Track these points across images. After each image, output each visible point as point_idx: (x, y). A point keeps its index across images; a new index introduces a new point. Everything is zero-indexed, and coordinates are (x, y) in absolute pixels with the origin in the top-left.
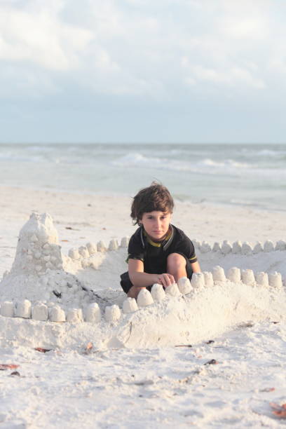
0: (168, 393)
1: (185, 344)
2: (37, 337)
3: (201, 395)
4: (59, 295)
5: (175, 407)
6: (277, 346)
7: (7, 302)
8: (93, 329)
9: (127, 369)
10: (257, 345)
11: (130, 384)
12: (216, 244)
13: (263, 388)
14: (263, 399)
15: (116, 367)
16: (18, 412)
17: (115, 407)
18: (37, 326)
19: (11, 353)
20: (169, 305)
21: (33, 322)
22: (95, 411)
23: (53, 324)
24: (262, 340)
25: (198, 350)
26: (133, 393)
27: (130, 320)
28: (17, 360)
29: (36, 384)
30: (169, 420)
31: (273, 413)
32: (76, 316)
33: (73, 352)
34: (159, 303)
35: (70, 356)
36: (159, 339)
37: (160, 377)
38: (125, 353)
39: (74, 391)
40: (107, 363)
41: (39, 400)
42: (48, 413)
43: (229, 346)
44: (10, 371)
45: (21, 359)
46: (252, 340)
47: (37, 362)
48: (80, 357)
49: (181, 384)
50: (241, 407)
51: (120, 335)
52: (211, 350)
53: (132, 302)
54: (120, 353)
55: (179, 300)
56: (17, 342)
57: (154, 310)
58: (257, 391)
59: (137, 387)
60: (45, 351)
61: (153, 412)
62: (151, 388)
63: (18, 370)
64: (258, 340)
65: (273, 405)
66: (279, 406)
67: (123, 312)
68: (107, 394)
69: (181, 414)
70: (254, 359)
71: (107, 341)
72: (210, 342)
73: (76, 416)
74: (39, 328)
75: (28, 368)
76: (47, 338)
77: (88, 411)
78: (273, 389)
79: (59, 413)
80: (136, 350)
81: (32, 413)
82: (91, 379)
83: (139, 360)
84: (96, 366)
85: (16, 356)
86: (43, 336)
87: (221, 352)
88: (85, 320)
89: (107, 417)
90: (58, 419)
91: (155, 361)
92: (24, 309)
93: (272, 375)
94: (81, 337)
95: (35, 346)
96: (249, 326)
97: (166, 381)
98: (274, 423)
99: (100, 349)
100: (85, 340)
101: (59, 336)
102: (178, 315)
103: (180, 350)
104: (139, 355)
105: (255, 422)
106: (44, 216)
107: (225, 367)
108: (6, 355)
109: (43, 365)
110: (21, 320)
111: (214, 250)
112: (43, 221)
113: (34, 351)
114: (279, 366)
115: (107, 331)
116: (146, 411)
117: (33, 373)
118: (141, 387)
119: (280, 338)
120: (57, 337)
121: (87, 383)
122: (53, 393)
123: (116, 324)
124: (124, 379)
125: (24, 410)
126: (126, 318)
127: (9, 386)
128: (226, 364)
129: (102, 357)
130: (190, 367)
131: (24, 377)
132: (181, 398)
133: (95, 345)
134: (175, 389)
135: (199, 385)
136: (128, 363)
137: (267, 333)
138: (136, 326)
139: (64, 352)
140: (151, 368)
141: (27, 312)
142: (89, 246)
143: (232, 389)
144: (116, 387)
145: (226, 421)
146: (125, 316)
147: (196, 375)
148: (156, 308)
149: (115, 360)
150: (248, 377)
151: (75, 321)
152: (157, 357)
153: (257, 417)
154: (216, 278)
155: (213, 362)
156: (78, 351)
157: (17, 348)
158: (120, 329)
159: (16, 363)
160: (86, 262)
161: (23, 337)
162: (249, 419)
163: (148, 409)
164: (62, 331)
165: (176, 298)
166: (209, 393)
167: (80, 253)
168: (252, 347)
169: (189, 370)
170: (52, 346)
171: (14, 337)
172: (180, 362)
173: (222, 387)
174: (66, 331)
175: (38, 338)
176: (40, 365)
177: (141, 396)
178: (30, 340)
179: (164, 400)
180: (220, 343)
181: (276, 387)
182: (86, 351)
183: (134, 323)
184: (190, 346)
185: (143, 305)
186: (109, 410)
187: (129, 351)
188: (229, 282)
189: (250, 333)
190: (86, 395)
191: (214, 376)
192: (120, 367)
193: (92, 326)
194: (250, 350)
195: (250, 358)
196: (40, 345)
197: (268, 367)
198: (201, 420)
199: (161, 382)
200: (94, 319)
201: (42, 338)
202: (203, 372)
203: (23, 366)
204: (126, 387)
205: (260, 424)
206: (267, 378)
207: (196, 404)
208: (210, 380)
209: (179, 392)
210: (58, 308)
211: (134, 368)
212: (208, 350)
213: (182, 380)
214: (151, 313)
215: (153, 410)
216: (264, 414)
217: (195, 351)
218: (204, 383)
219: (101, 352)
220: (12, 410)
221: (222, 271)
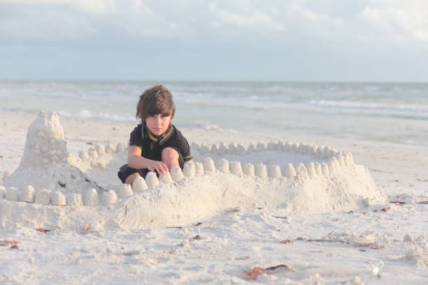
0: (152, 261)
1: (176, 226)
2: (38, 219)
3: (182, 262)
4: (63, 186)
5: (156, 271)
6: (260, 227)
7: (13, 188)
8: (91, 212)
9: (118, 244)
10: (241, 226)
11: (118, 254)
12: (214, 146)
13: (238, 257)
14: (237, 264)
15: (109, 243)
16: (11, 276)
17: (101, 272)
18: (39, 209)
19: (14, 232)
20: (161, 190)
21: (36, 206)
22: (83, 275)
23: (55, 207)
24: (246, 222)
25: (187, 231)
26: (120, 261)
27: (125, 204)
28: (19, 238)
29: (32, 255)
30: (148, 280)
31: (244, 275)
32: (76, 200)
33: (71, 232)
34: (152, 189)
35: (69, 235)
36: (152, 221)
37: (147, 249)
38: (120, 233)
39: (66, 260)
40: (101, 240)
41: (32, 267)
42: (39, 277)
43: (215, 227)
44: (10, 246)
45: (23, 237)
46: (237, 222)
47: (37, 240)
48: (78, 236)
49: (166, 254)
50: (216, 270)
51: (116, 217)
52: (199, 230)
53: (128, 188)
54: (115, 233)
55: (171, 187)
56: (21, 223)
57: (148, 195)
58: (233, 259)
59: (124, 257)
60: (46, 231)
61: (135, 275)
62: (137, 257)
63: (18, 245)
64: (243, 222)
65: (245, 268)
66: (250, 270)
67: (119, 197)
68: (96, 262)
69: (160, 276)
70: (236, 236)
71: (104, 222)
72: (199, 224)
73: (64, 278)
74: (41, 210)
75: (27, 244)
76: (48, 220)
77: (76, 275)
78: (248, 258)
79: (50, 277)
80: (130, 230)
81: (24, 277)
82: (83, 251)
83: (131, 238)
84: (90, 242)
85: (18, 235)
86: (45, 218)
87: (207, 232)
88: (84, 205)
89: (93, 279)
90: (48, 282)
91: (146, 239)
92: (27, 194)
93: (250, 247)
94: (80, 219)
95: (37, 227)
96: (236, 210)
97: (151, 252)
98: (243, 282)
99: (97, 229)
100: (83, 222)
101: (60, 218)
102: (170, 200)
103: (170, 231)
104: (132, 234)
105: (226, 281)
106: (51, 114)
107: (209, 242)
108: (9, 234)
109: (42, 242)
110: (25, 204)
111: (212, 152)
112: (49, 118)
113: (35, 232)
114: (257, 240)
115: (103, 213)
116: (129, 274)
117: (31, 247)
118: (128, 257)
119: (263, 220)
120: (57, 219)
121: (79, 254)
122: (46, 261)
123: (112, 207)
124: (114, 250)
125: (17, 275)
126: (122, 202)
127: (7, 257)
128: (209, 239)
129: (99, 236)
130: (176, 242)
131: (22, 250)
132: (164, 265)
133: (92, 226)
134: (159, 258)
135: (182, 255)
136: (121, 241)
137: (251, 217)
138: (131, 209)
139: (63, 232)
140: (141, 243)
141: (30, 196)
142: (98, 148)
143: (211, 258)
144: (105, 256)
145: (200, 281)
146: (120, 200)
147: (180, 248)
148: (150, 193)
149: (110, 238)
150: (227, 249)
151: (75, 204)
152: (148, 235)
153: (228, 277)
154: (207, 168)
155: (197, 237)
156: (76, 231)
157: (20, 228)
158: (116, 213)
159: (16, 240)
160: (95, 162)
161: (26, 219)
162: (221, 279)
163: (131, 272)
164: (62, 214)
165: (168, 185)
166: (189, 261)
167: (89, 154)
168: (236, 228)
169: (175, 244)
170: (53, 227)
171: (18, 220)
172: (168, 239)
173: (203, 256)
174: (66, 214)
175: (40, 220)
176: (39, 242)
177: (126, 263)
178: (33, 221)
179: (147, 266)
180: (208, 225)
181: (251, 256)
182: (84, 231)
183: (128, 206)
184: (180, 228)
185: (138, 190)
186: (95, 274)
187: (123, 231)
188: (218, 171)
189: (236, 217)
190: (76, 262)
191: (197, 248)
192: (113, 243)
193: (91, 209)
194: (234, 230)
195: (233, 235)
196: (42, 226)
197: (247, 242)
198: (177, 280)
199: (148, 253)
200: (92, 203)
201: (44, 220)
202: (187, 246)
203: (23, 242)
204: (114, 257)
205: (230, 282)
206: (244, 250)
207: (176, 269)
208: (193, 251)
209: (162, 260)
210: (60, 193)
211: (126, 243)
212: (196, 231)
213: (167, 251)
214: (145, 198)
215: (135, 273)
216: (235, 276)
217: (184, 231)
218: (187, 253)
219: (97, 232)
220: (6, 274)
221: (212, 162)
